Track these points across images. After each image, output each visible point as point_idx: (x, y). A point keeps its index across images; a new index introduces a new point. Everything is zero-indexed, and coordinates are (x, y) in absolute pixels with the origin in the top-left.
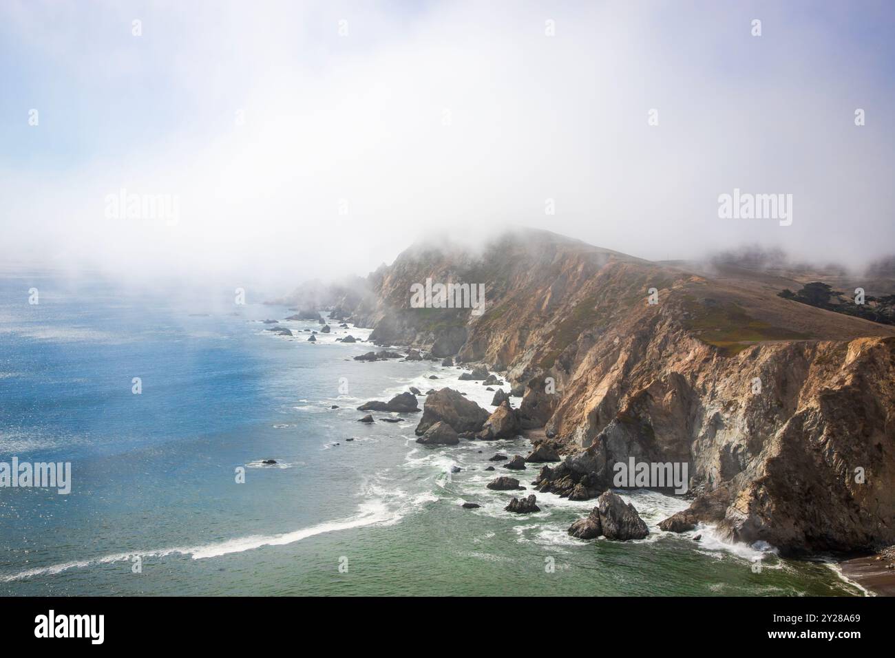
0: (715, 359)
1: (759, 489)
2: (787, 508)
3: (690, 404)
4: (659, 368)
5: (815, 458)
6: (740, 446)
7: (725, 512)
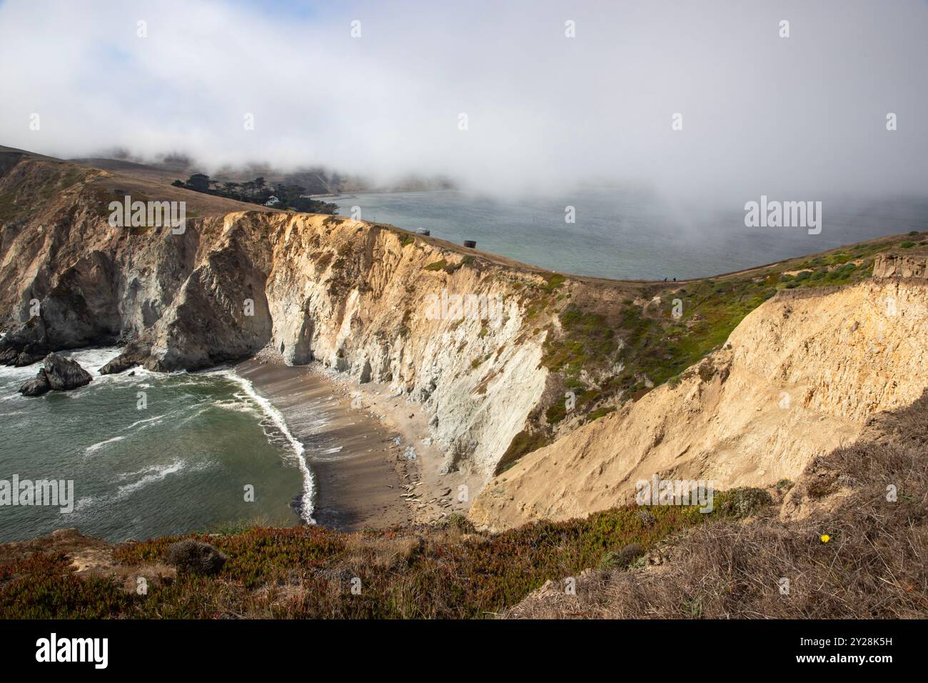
0: (128, 237)
1: (174, 329)
2: (195, 338)
3: (113, 274)
4: (82, 248)
5: (210, 301)
6: (156, 301)
7: (150, 351)
